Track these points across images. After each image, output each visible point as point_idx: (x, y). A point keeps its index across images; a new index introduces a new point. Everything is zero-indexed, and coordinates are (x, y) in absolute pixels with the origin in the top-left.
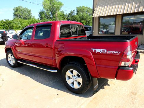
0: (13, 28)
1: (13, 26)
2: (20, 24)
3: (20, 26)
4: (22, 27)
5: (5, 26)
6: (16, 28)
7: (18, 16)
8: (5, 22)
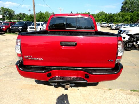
0: (113, 21)
1: (114, 19)
2: (121, 18)
3: (120, 20)
4: (122, 20)
5: (107, 19)
6: (116, 22)
7: (125, 9)
8: (108, 16)
